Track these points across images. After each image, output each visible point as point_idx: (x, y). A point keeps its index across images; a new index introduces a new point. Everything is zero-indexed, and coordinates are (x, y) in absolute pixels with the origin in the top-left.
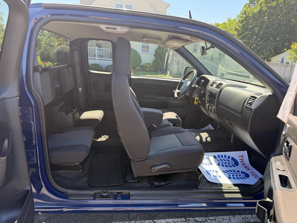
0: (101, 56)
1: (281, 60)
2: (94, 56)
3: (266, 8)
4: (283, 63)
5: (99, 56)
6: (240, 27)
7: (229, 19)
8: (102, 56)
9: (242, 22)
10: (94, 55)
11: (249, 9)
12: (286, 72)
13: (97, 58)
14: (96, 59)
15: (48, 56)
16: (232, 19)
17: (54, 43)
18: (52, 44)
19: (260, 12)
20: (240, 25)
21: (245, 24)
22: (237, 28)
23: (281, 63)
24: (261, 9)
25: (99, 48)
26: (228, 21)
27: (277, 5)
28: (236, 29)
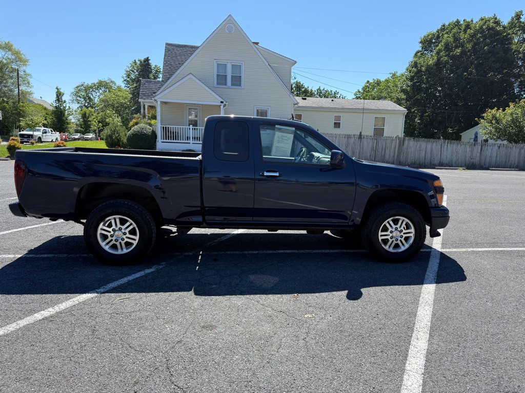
0: (197, 138)
1: (473, 137)
2: (188, 139)
3: (446, 58)
4: (477, 141)
5: (195, 139)
6: (409, 86)
7: (394, 75)
8: (199, 138)
9: (412, 79)
10: (188, 137)
11: (422, 59)
12: (474, 154)
13: (191, 141)
14: (190, 143)
15: (118, 140)
16: (398, 74)
17: (111, 119)
18: (107, 120)
19: (438, 63)
20: (409, 83)
21: (416, 82)
22: (404, 88)
23: (474, 141)
24: (439, 60)
25: (194, 127)
26: (391, 77)
27: (463, 53)
28: (403, 91)
